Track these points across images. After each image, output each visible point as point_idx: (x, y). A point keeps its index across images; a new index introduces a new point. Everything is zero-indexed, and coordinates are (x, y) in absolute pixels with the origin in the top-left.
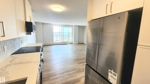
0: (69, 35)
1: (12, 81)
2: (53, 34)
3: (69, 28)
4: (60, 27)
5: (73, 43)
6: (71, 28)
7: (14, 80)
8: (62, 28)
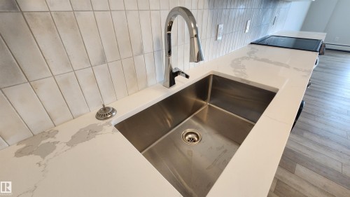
1: (250, 82)
7: (253, 83)
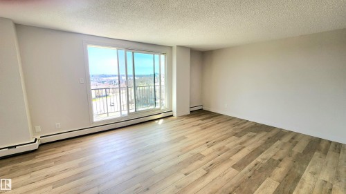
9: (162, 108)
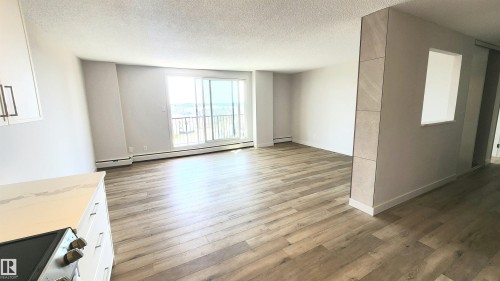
0: (236, 112)
2: (167, 112)
3: (235, 82)
4: (199, 81)
5: (255, 145)
6: (242, 83)
8: (206, 82)
9: (242, 138)
